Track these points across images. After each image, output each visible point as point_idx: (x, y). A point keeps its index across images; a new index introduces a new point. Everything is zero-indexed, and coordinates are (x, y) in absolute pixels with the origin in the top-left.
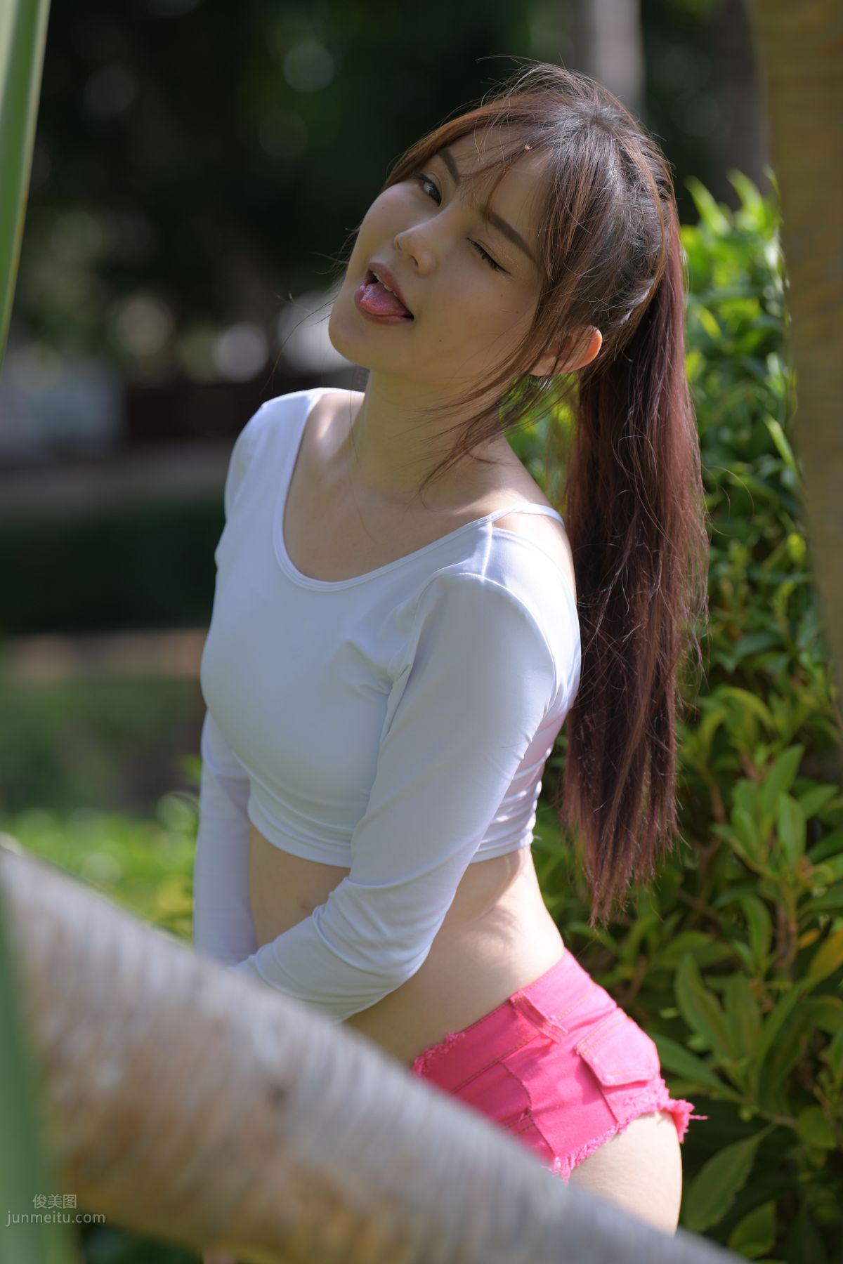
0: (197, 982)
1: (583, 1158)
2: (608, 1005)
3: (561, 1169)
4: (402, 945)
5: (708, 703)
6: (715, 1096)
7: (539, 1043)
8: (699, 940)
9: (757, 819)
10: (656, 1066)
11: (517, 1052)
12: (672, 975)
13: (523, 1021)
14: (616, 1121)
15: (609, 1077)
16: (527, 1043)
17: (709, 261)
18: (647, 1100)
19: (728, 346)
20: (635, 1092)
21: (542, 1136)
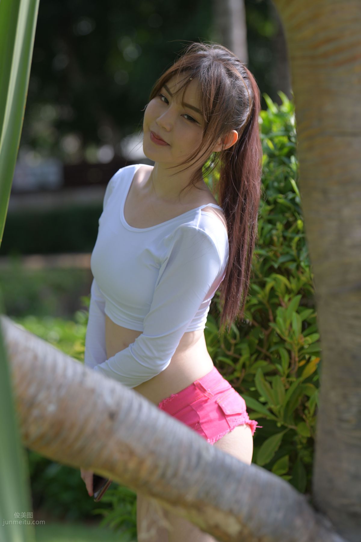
0: (84, 374)
1: (218, 439)
2: (229, 386)
3: (210, 443)
4: (161, 359)
5: (268, 279)
6: (268, 418)
7: (204, 399)
8: (264, 363)
9: (285, 320)
10: (245, 408)
11: (196, 402)
12: (254, 375)
13: (198, 391)
14: (230, 427)
15: (228, 412)
16: (199, 399)
17: (271, 122)
18: (241, 420)
19: (277, 153)
20: (237, 417)
21: (203, 432)
